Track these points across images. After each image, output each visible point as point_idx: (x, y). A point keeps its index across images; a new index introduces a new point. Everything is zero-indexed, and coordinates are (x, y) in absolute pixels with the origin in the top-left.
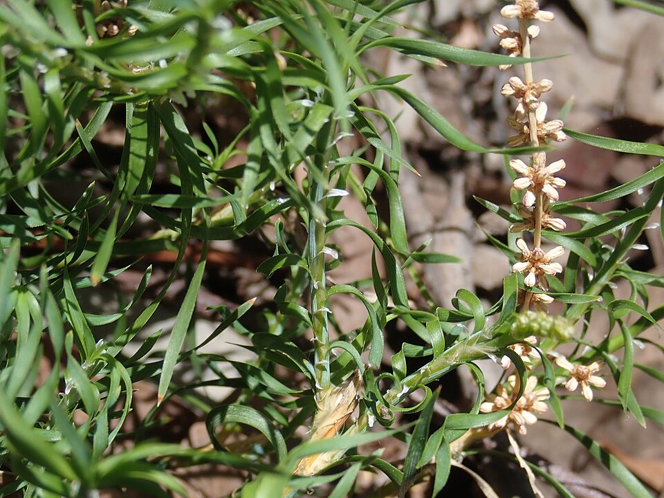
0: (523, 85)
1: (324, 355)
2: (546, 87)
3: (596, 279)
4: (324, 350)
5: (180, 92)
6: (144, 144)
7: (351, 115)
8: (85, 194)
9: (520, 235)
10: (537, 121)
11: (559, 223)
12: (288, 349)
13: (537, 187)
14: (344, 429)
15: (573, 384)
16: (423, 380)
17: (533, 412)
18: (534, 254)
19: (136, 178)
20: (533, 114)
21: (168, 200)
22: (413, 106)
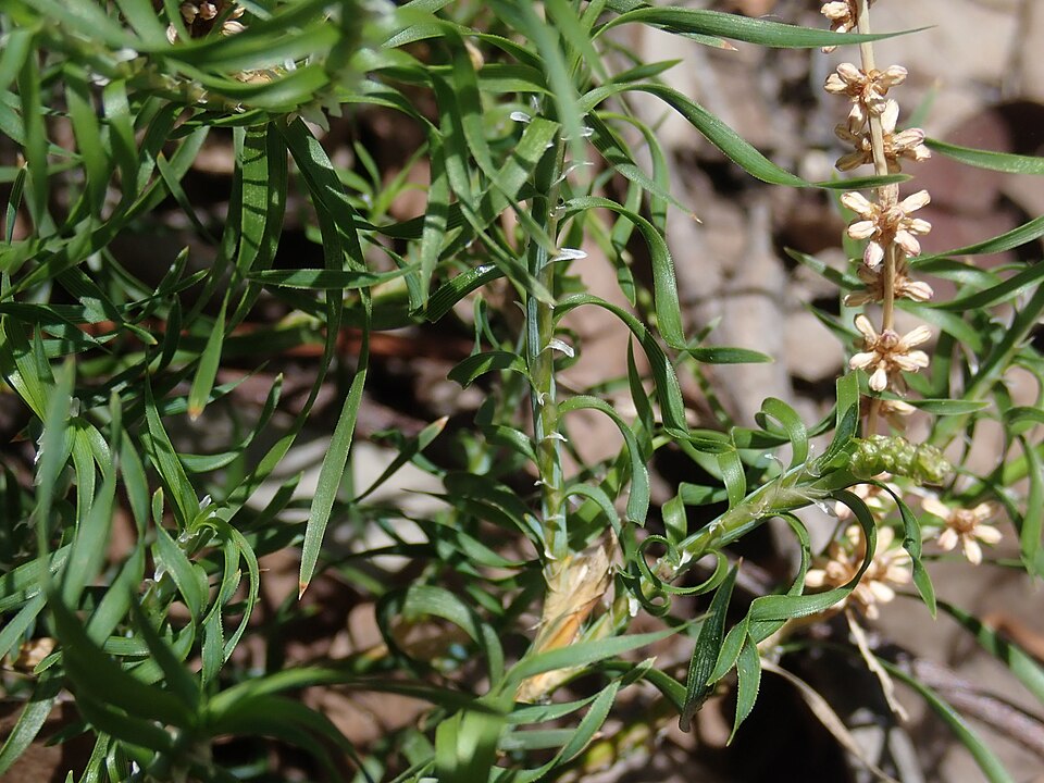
0: (860, 75)
1: (557, 508)
2: (896, 77)
3: (982, 373)
4: (556, 499)
5: (318, 107)
6: (264, 191)
7: (589, 132)
8: (173, 268)
9: (859, 309)
10: (883, 131)
11: (921, 289)
12: (500, 497)
13: (886, 235)
14: (591, 619)
15: (949, 540)
16: (713, 542)
17: (889, 583)
18: (884, 340)
19: (254, 245)
20: (877, 120)
21: (304, 278)
22: (686, 115)
